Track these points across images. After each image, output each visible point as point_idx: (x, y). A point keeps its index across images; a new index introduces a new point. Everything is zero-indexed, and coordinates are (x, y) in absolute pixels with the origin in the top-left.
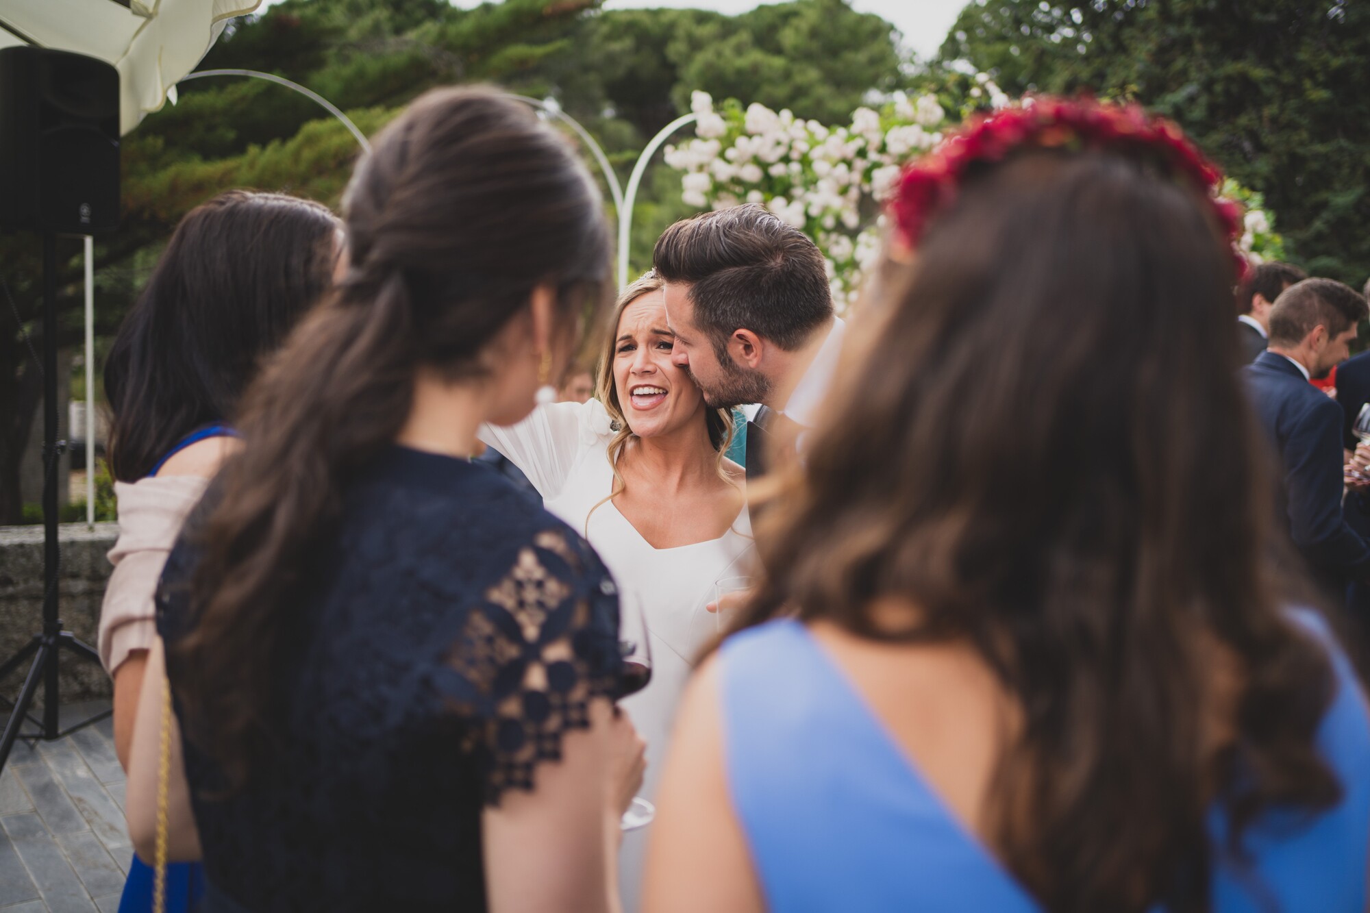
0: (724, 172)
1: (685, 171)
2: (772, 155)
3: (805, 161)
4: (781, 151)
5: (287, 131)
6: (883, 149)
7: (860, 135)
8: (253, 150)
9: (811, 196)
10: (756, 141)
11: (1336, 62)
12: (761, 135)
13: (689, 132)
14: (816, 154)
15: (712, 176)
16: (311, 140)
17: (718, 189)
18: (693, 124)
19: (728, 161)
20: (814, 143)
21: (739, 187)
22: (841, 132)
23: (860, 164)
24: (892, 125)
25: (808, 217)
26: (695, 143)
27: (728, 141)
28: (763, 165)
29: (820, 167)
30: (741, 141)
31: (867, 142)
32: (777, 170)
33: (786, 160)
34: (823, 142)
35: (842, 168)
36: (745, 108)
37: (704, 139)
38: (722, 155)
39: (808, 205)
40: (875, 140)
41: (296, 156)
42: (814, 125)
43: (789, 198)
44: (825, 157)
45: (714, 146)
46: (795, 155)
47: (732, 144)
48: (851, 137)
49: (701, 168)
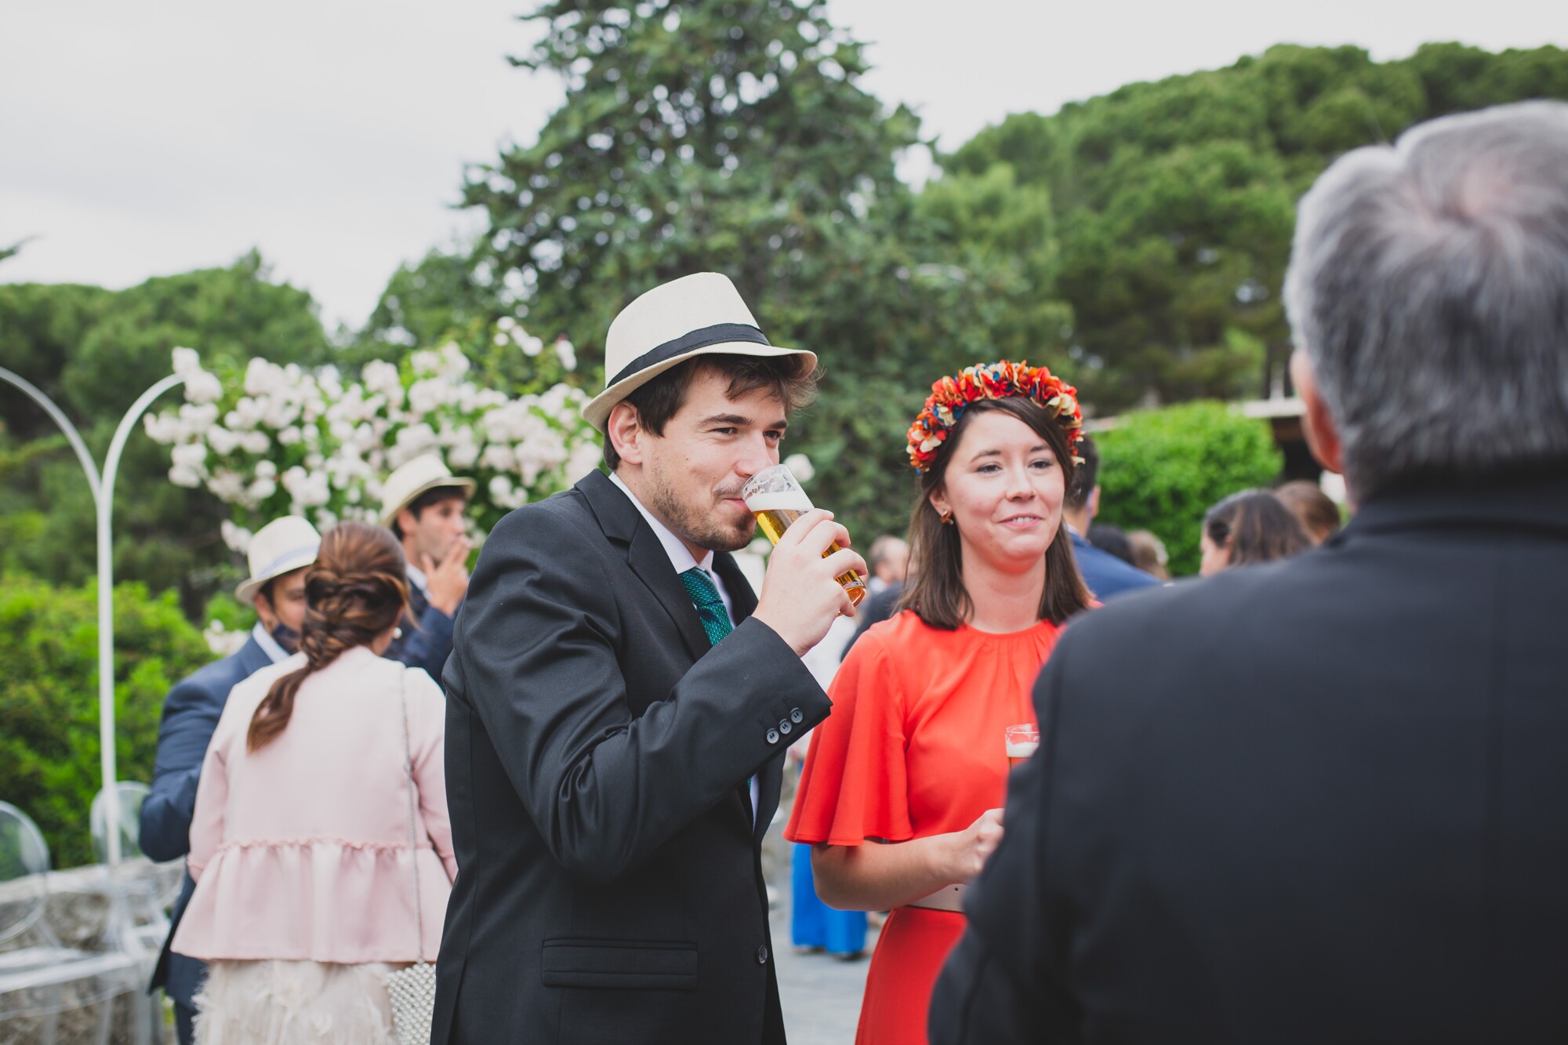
0: (224, 442)
1: (172, 445)
2: (280, 418)
3: (322, 424)
4: (292, 413)
6: (406, 406)
7: (379, 391)
9: (332, 464)
10: (262, 403)
11: (800, 315)
12: (267, 395)
13: (177, 397)
14: (334, 415)
15: (209, 447)
17: (215, 463)
18: (181, 388)
19: (229, 429)
20: (329, 402)
21: (241, 459)
22: (357, 390)
23: (382, 426)
24: (414, 380)
25: (332, 488)
26: (186, 410)
27: (227, 404)
28: (272, 434)
29: (340, 430)
30: (244, 405)
31: (388, 401)
32: (289, 437)
33: (299, 423)
34: (338, 401)
35: (364, 429)
36: (244, 365)
37: (194, 404)
38: (220, 422)
39: (331, 476)
40: (397, 396)
43: (309, 471)
44: (344, 419)
45: (212, 411)
46: (309, 417)
47: (233, 408)
48: (367, 396)
49: (192, 439)
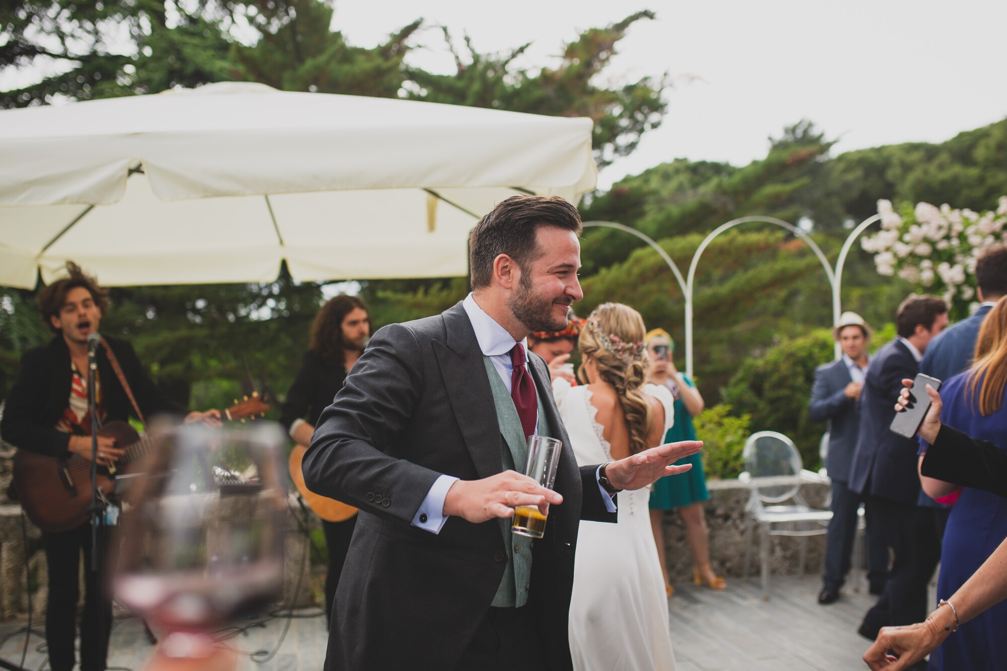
0: (903, 250)
1: (877, 253)
2: (937, 235)
3: (962, 237)
4: (943, 232)
5: (622, 257)
8: (603, 271)
9: (967, 260)
10: (924, 227)
12: (927, 223)
13: (876, 227)
14: (970, 231)
15: (895, 255)
16: (638, 261)
17: (901, 263)
18: (880, 222)
19: (907, 243)
20: (968, 224)
21: (914, 259)
22: (990, 215)
26: (882, 234)
27: (904, 230)
28: (932, 243)
29: (974, 240)
30: (914, 229)
32: (942, 245)
33: (947, 237)
34: (976, 223)
35: (990, 240)
36: (915, 206)
37: (888, 230)
38: (900, 239)
39: (966, 266)
41: (629, 272)
42: (967, 213)
43: (952, 263)
44: (976, 233)
45: (894, 234)
46: (954, 234)
47: (907, 231)
48: (997, 217)
49: (888, 249)
